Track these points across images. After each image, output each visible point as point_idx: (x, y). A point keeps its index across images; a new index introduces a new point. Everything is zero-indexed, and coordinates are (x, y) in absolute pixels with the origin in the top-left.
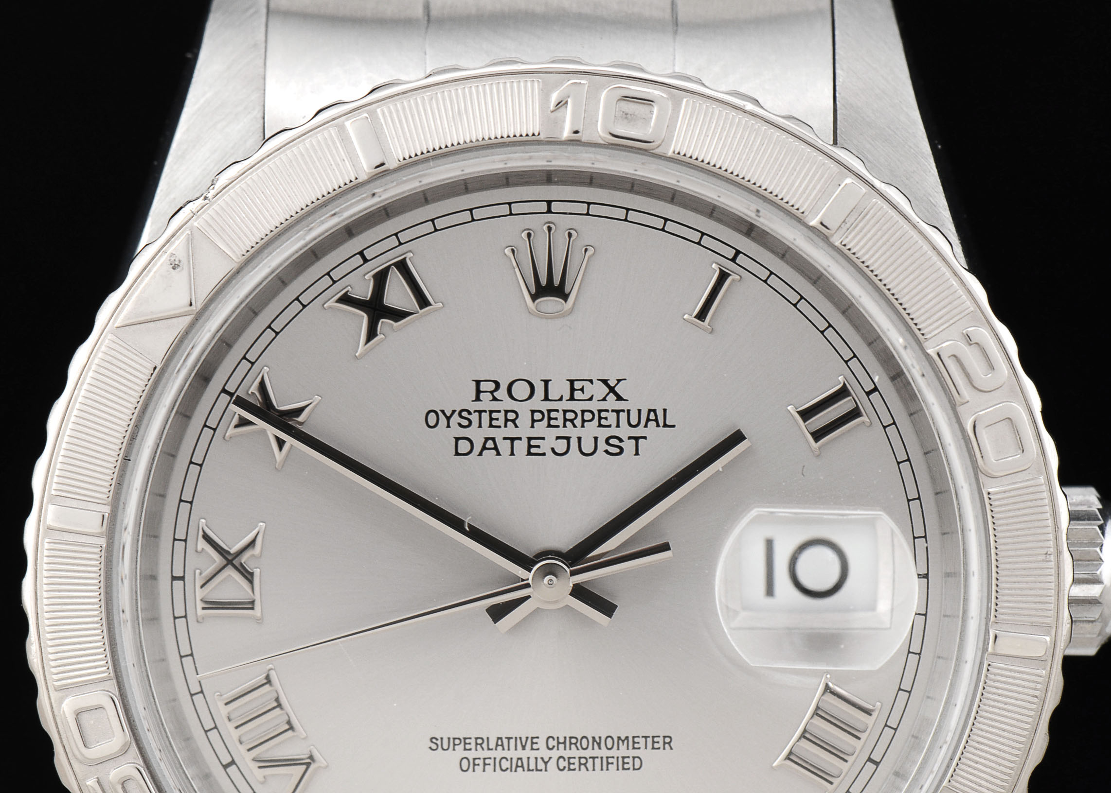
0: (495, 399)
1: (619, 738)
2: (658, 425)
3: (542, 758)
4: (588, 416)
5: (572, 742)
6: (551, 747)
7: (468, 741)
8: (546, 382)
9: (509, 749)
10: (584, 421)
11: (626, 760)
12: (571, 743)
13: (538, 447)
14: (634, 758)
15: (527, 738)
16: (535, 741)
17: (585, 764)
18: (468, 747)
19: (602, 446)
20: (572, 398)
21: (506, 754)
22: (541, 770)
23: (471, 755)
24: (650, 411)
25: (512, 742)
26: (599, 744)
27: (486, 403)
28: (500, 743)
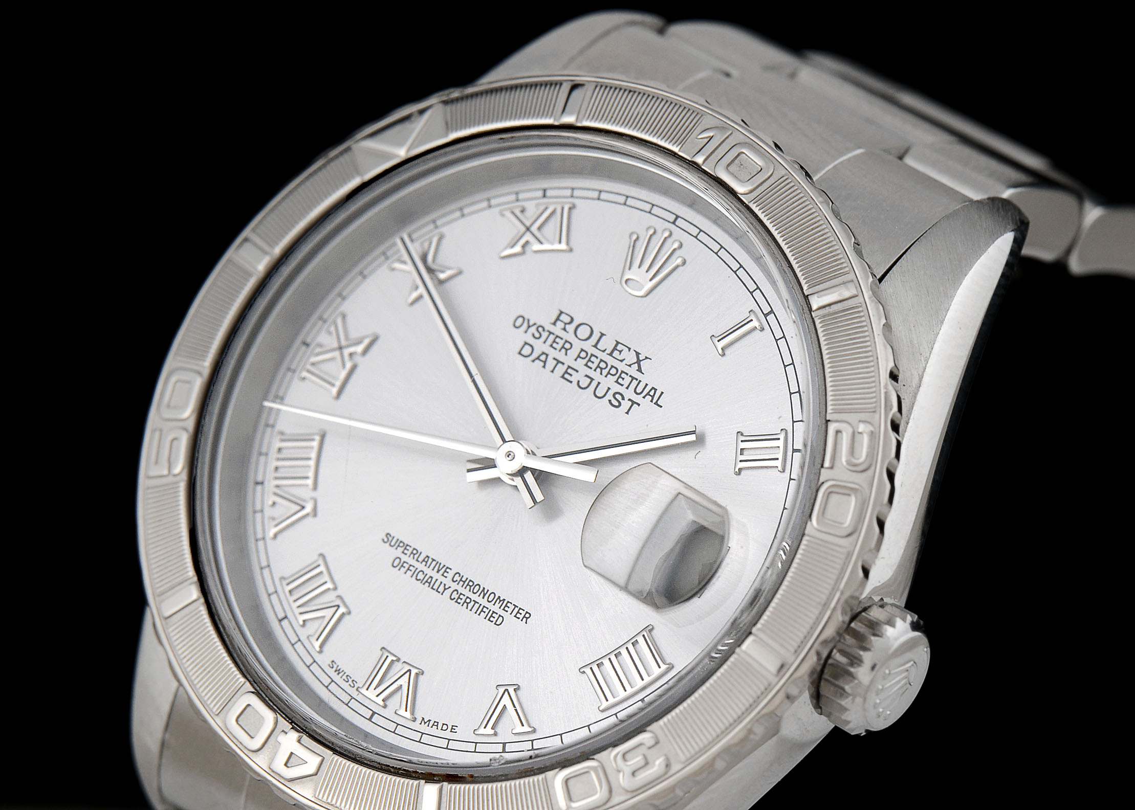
0: (564, 329)
1: (499, 597)
2: (652, 401)
3: (445, 585)
4: (613, 371)
5: (470, 584)
6: (455, 580)
7: (408, 548)
8: (602, 335)
9: (429, 567)
10: (609, 373)
11: (494, 615)
12: (468, 585)
13: (571, 375)
14: (500, 616)
15: (444, 566)
16: (448, 570)
17: (468, 603)
18: (406, 552)
19: (610, 396)
20: (611, 354)
21: (426, 570)
22: (439, 592)
23: (404, 558)
24: (653, 388)
25: (434, 563)
26: (485, 595)
27: (557, 330)
28: (426, 560)
